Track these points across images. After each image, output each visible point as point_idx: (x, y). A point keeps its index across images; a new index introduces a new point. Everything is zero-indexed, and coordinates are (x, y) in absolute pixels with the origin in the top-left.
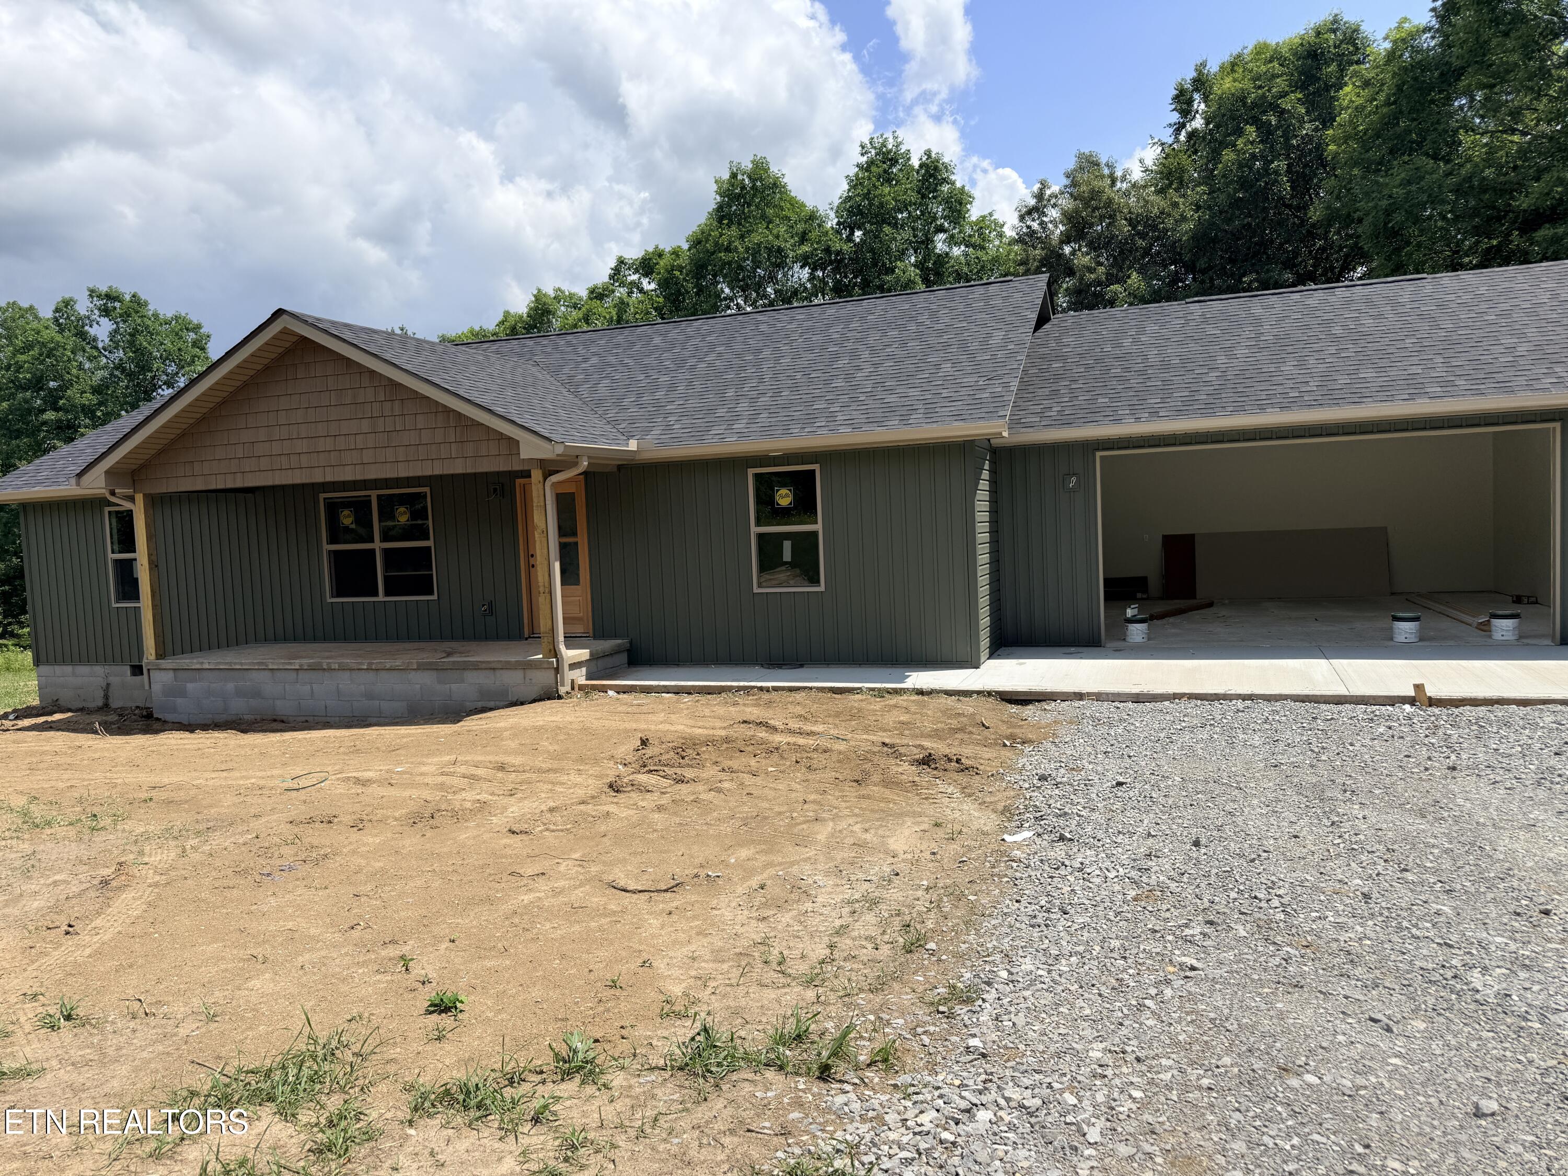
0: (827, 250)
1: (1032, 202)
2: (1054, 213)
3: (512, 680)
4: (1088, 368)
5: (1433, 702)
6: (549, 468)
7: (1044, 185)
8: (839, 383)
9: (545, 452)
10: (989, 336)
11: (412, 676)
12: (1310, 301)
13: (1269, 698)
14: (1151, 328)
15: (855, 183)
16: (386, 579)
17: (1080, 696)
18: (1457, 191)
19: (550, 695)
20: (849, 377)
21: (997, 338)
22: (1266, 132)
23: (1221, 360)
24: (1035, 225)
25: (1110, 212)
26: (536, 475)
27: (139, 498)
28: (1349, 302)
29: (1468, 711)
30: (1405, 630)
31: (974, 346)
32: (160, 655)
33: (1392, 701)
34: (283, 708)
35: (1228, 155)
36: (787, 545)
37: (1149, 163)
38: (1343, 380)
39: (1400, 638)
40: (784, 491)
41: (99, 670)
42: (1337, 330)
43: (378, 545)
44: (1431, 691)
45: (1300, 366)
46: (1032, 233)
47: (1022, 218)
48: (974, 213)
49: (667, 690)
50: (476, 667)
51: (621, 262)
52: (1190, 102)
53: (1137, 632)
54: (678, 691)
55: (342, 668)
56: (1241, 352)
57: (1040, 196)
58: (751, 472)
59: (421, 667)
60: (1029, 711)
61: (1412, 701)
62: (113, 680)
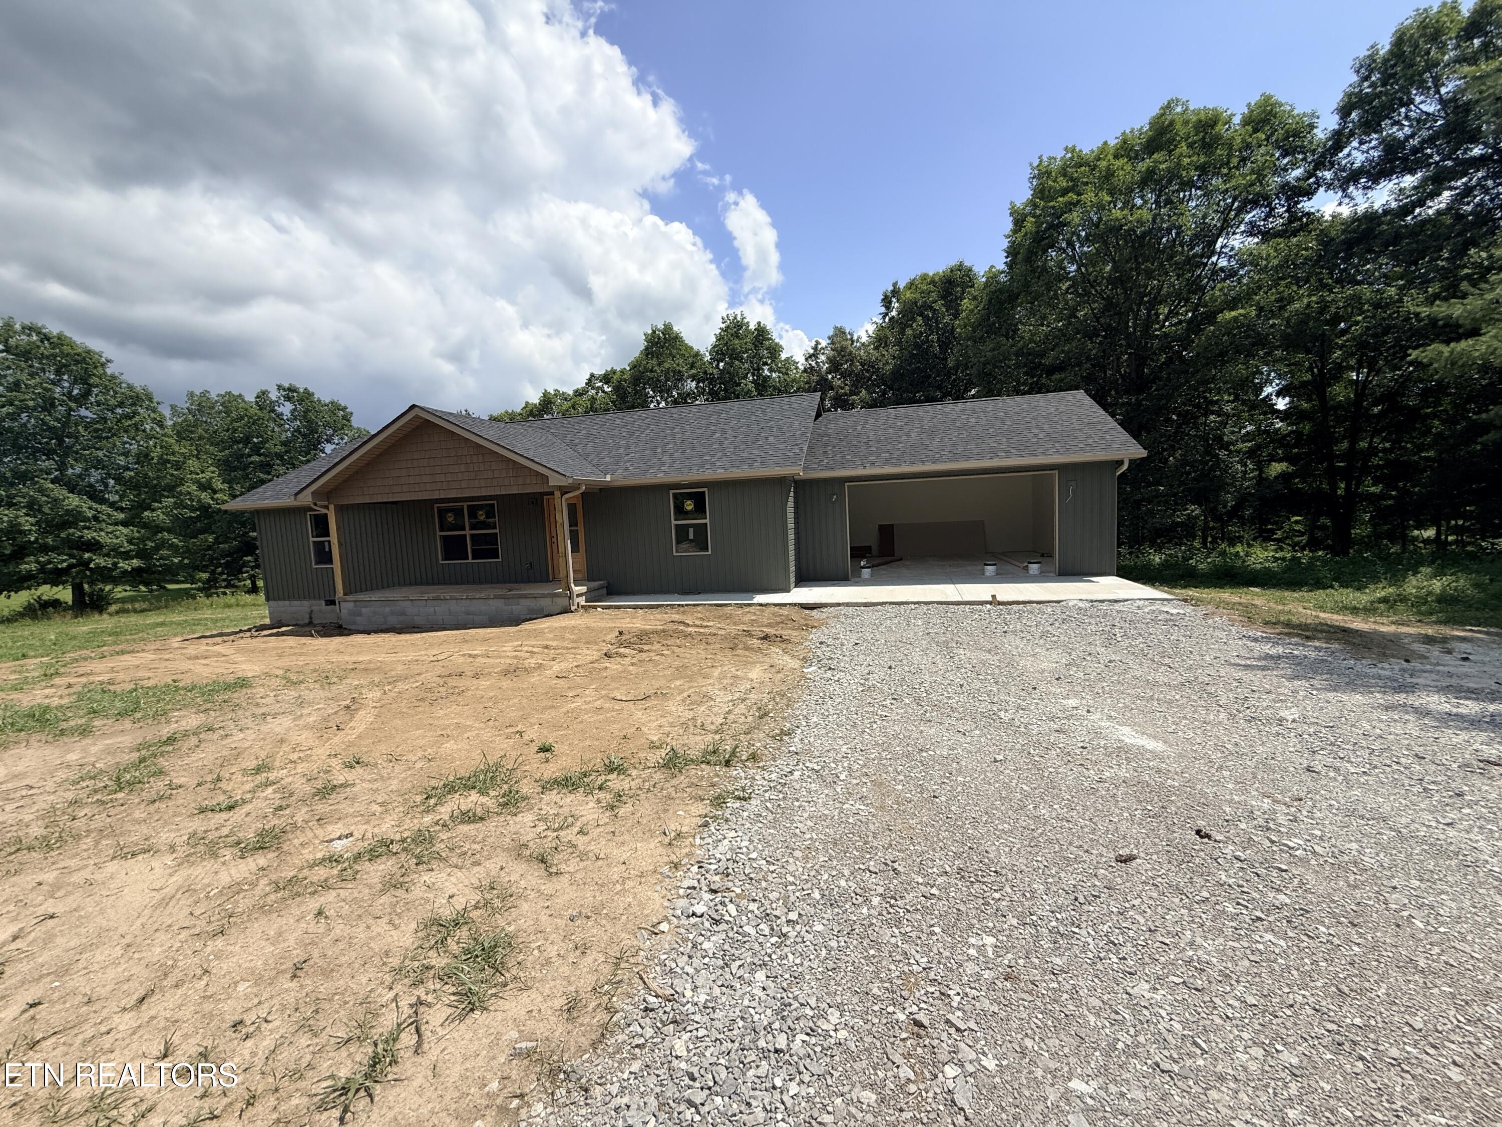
0: (705, 373)
2: (822, 358)
3: (545, 603)
4: (841, 440)
5: (1000, 603)
6: (564, 491)
7: (817, 343)
8: (716, 446)
9: (563, 482)
10: (792, 423)
11: (491, 602)
12: (947, 410)
13: (926, 603)
14: (871, 421)
16: (473, 551)
17: (839, 605)
18: (1017, 355)
19: (566, 611)
20: (721, 443)
21: (796, 424)
22: (926, 319)
23: (904, 438)
25: (852, 359)
26: (557, 494)
27: (332, 507)
28: (964, 410)
29: (1015, 607)
30: (990, 570)
31: (785, 428)
32: (345, 594)
33: (982, 603)
34: (418, 620)
35: (909, 331)
36: (691, 530)
37: (871, 332)
38: (960, 449)
39: (988, 574)
40: (689, 502)
41: (306, 603)
42: (958, 424)
43: (468, 532)
44: (999, 598)
45: (941, 441)
49: (629, 607)
50: (525, 597)
52: (890, 302)
53: (866, 573)
54: (635, 607)
55: (451, 599)
56: (913, 434)
57: (815, 348)
58: (671, 492)
59: (496, 597)
60: (814, 612)
61: (990, 603)
62: (315, 608)
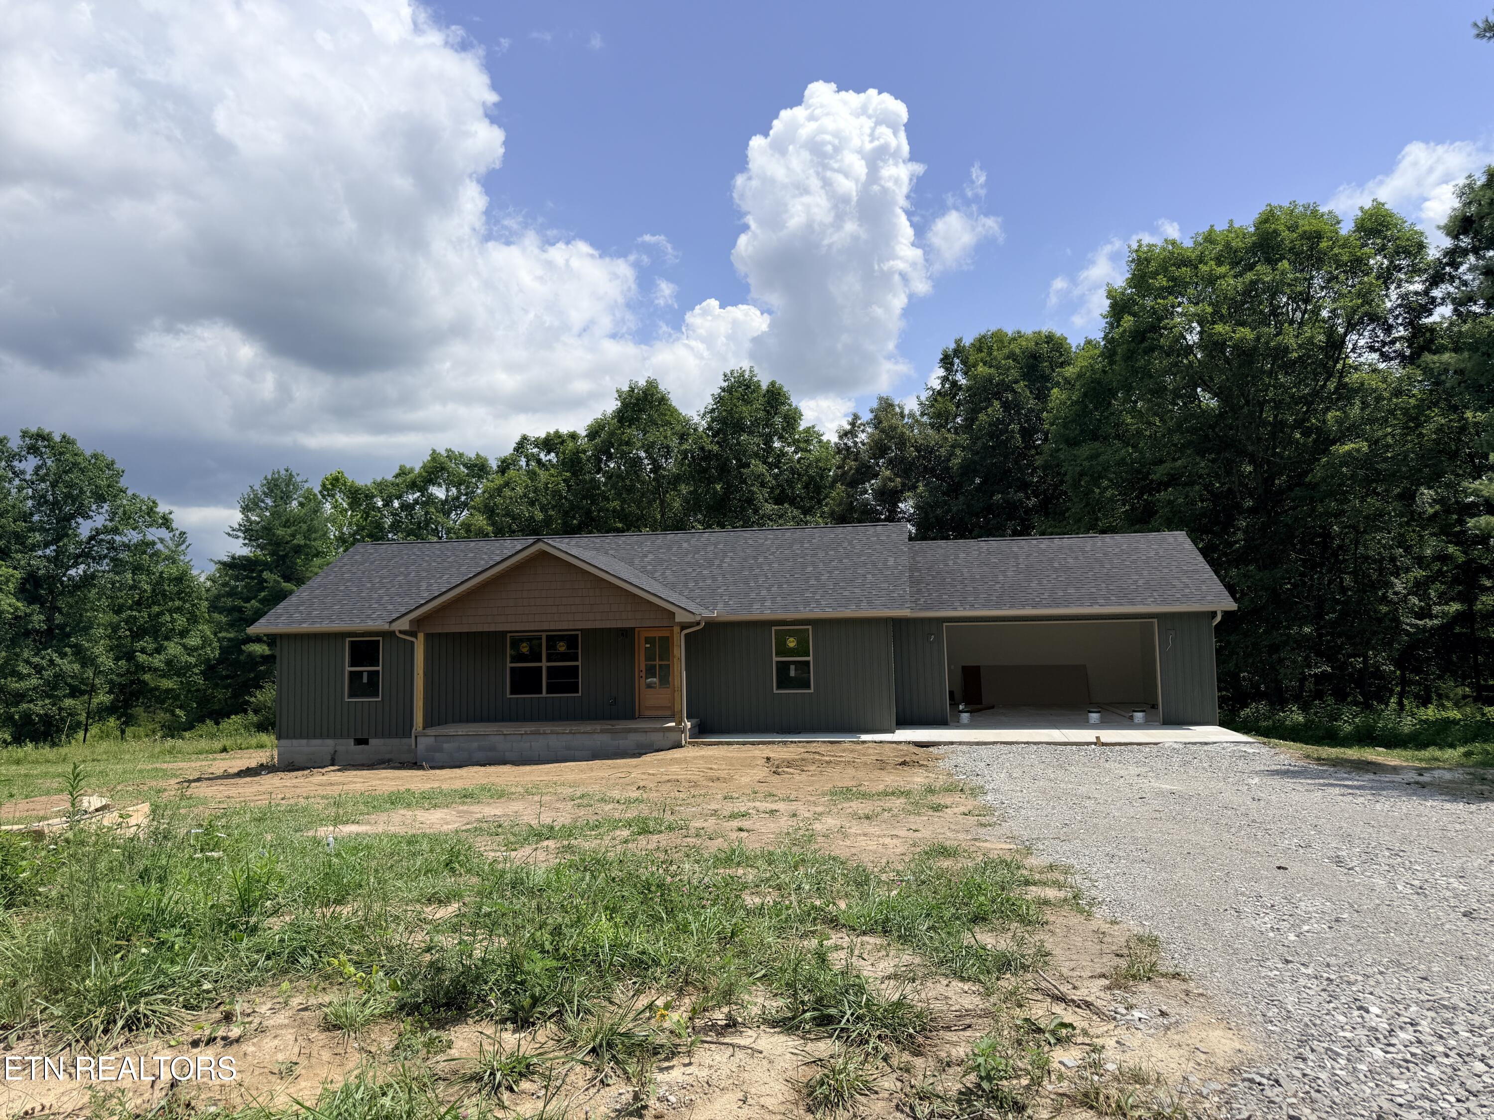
1: (848, 427)
2: (862, 437)
3: (656, 737)
4: (934, 577)
5: (1103, 744)
6: (684, 626)
7: (856, 417)
10: (886, 560)
11: (596, 736)
12: (1042, 546)
13: (1035, 743)
14: (962, 555)
15: (719, 400)
16: (548, 683)
17: (952, 743)
18: (1118, 464)
19: (679, 746)
21: (891, 561)
22: (1006, 406)
23: (1001, 578)
24: (850, 443)
26: (677, 629)
27: (421, 636)
28: (1061, 548)
29: (1117, 748)
30: (1094, 717)
31: (880, 566)
33: (1089, 744)
35: (982, 416)
36: (792, 667)
37: (923, 398)
38: (1061, 593)
39: (1092, 721)
40: (792, 639)
41: (330, 742)
42: (1056, 565)
43: (544, 664)
44: (1103, 740)
45: (1040, 583)
46: (848, 448)
47: (841, 437)
48: (803, 425)
49: (738, 743)
50: (635, 731)
51: (525, 438)
52: (952, 364)
53: (965, 717)
55: (552, 733)
56: (1010, 574)
57: (853, 424)
58: (774, 628)
59: (603, 731)
60: (931, 749)
61: (1095, 744)
62: (339, 748)
